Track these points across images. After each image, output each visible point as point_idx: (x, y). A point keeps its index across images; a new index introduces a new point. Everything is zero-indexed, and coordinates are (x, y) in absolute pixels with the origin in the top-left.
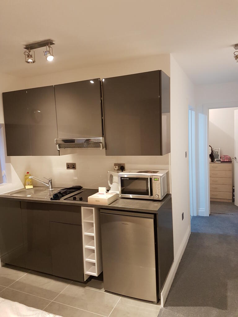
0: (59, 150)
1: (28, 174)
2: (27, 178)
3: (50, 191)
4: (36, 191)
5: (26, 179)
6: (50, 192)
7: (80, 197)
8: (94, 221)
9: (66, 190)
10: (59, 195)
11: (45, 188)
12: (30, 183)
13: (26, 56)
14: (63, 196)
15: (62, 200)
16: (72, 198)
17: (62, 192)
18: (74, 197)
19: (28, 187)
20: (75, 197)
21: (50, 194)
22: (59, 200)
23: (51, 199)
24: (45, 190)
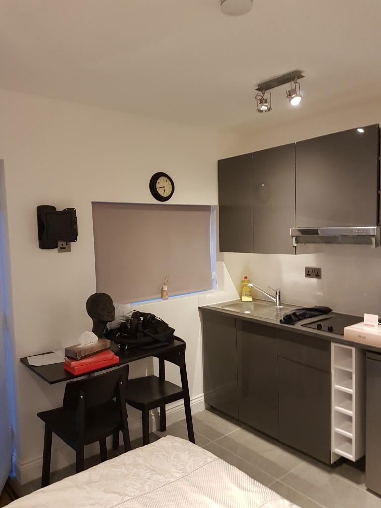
0: (295, 247)
1: (246, 280)
2: (244, 285)
3: (277, 308)
4: (256, 307)
5: (242, 287)
6: (277, 311)
7: (330, 326)
8: (353, 370)
9: (303, 311)
10: (293, 317)
11: (270, 303)
12: (248, 293)
13: (259, 102)
14: (299, 320)
15: (298, 326)
16: (315, 326)
17: (297, 314)
18: (318, 323)
19: (245, 299)
20: (321, 325)
21: (277, 313)
22: (293, 325)
23: (281, 321)
24: (270, 306)
